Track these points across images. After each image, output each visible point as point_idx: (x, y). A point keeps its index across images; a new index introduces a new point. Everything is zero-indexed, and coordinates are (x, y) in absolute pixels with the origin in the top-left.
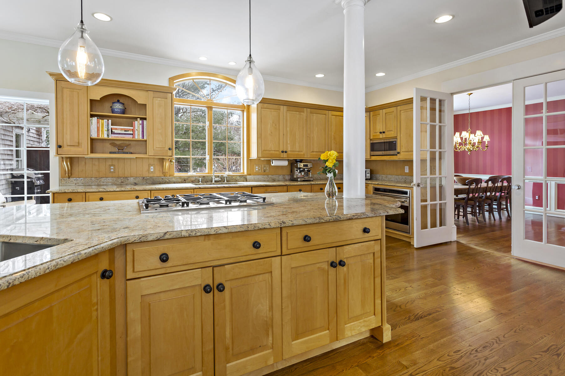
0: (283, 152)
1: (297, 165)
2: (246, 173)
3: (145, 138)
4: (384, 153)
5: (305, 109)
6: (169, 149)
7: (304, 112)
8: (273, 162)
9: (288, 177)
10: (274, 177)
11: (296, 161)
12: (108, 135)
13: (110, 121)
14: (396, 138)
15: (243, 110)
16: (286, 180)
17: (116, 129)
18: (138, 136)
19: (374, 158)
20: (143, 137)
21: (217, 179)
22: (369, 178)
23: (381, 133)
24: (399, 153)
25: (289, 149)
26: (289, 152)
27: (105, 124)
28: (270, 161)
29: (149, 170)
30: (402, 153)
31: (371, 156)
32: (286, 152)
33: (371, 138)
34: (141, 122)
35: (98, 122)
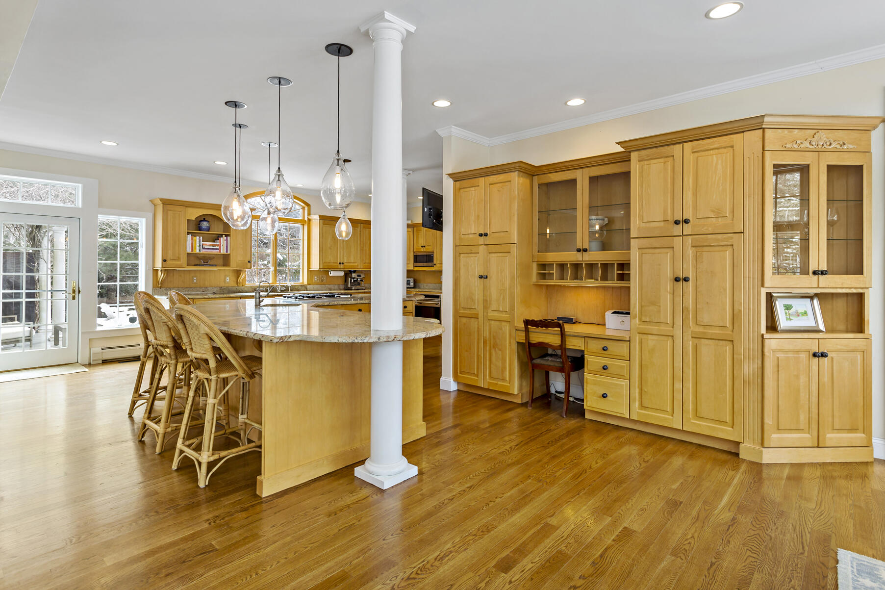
0: (340, 263)
1: (352, 275)
2: (305, 283)
3: (229, 252)
4: (425, 264)
5: (359, 225)
6: (249, 262)
7: (358, 227)
8: (332, 272)
9: (342, 287)
10: (329, 286)
11: (350, 272)
12: (200, 250)
13: (201, 237)
14: (433, 252)
15: (303, 224)
16: (341, 290)
17: (206, 245)
18: (223, 251)
19: (416, 269)
20: (227, 251)
21: (282, 288)
22: (413, 286)
23: (422, 247)
24: (435, 265)
25: (345, 261)
26: (345, 264)
27: (197, 241)
28: (328, 271)
29: (225, 280)
30: (437, 265)
31: (415, 266)
32: (343, 264)
33: (415, 251)
34: (225, 238)
35: (192, 239)
